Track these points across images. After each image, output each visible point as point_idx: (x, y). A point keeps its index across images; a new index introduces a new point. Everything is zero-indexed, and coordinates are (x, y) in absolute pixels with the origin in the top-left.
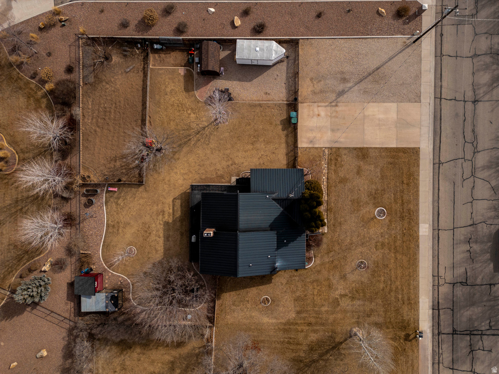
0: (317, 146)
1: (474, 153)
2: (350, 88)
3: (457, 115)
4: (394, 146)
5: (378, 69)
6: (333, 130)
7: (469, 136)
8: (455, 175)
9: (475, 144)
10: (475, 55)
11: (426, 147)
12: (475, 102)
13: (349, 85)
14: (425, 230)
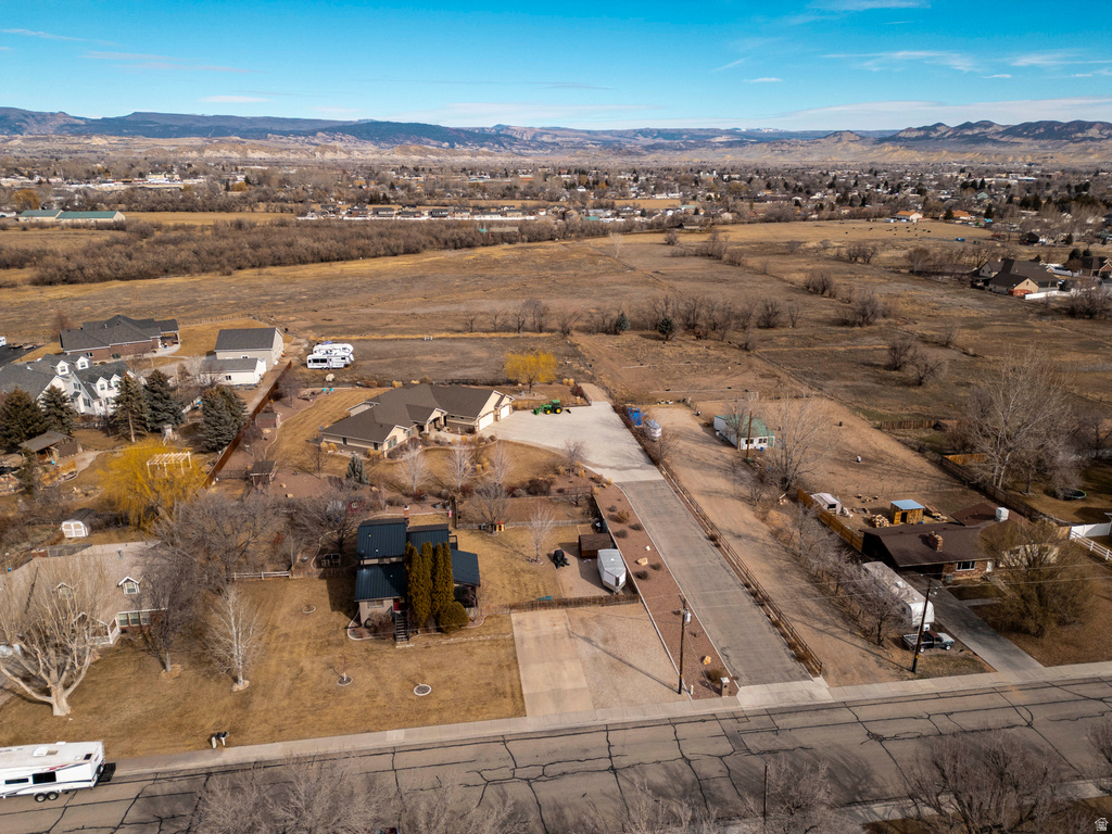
0: (514, 628)
1: (527, 780)
2: (597, 646)
3: (586, 750)
4: (524, 692)
5: (630, 665)
6: (537, 638)
7: (552, 770)
8: (487, 761)
9: (544, 778)
10: (688, 761)
11: (529, 724)
12: (613, 770)
13: (601, 645)
14: (395, 737)
